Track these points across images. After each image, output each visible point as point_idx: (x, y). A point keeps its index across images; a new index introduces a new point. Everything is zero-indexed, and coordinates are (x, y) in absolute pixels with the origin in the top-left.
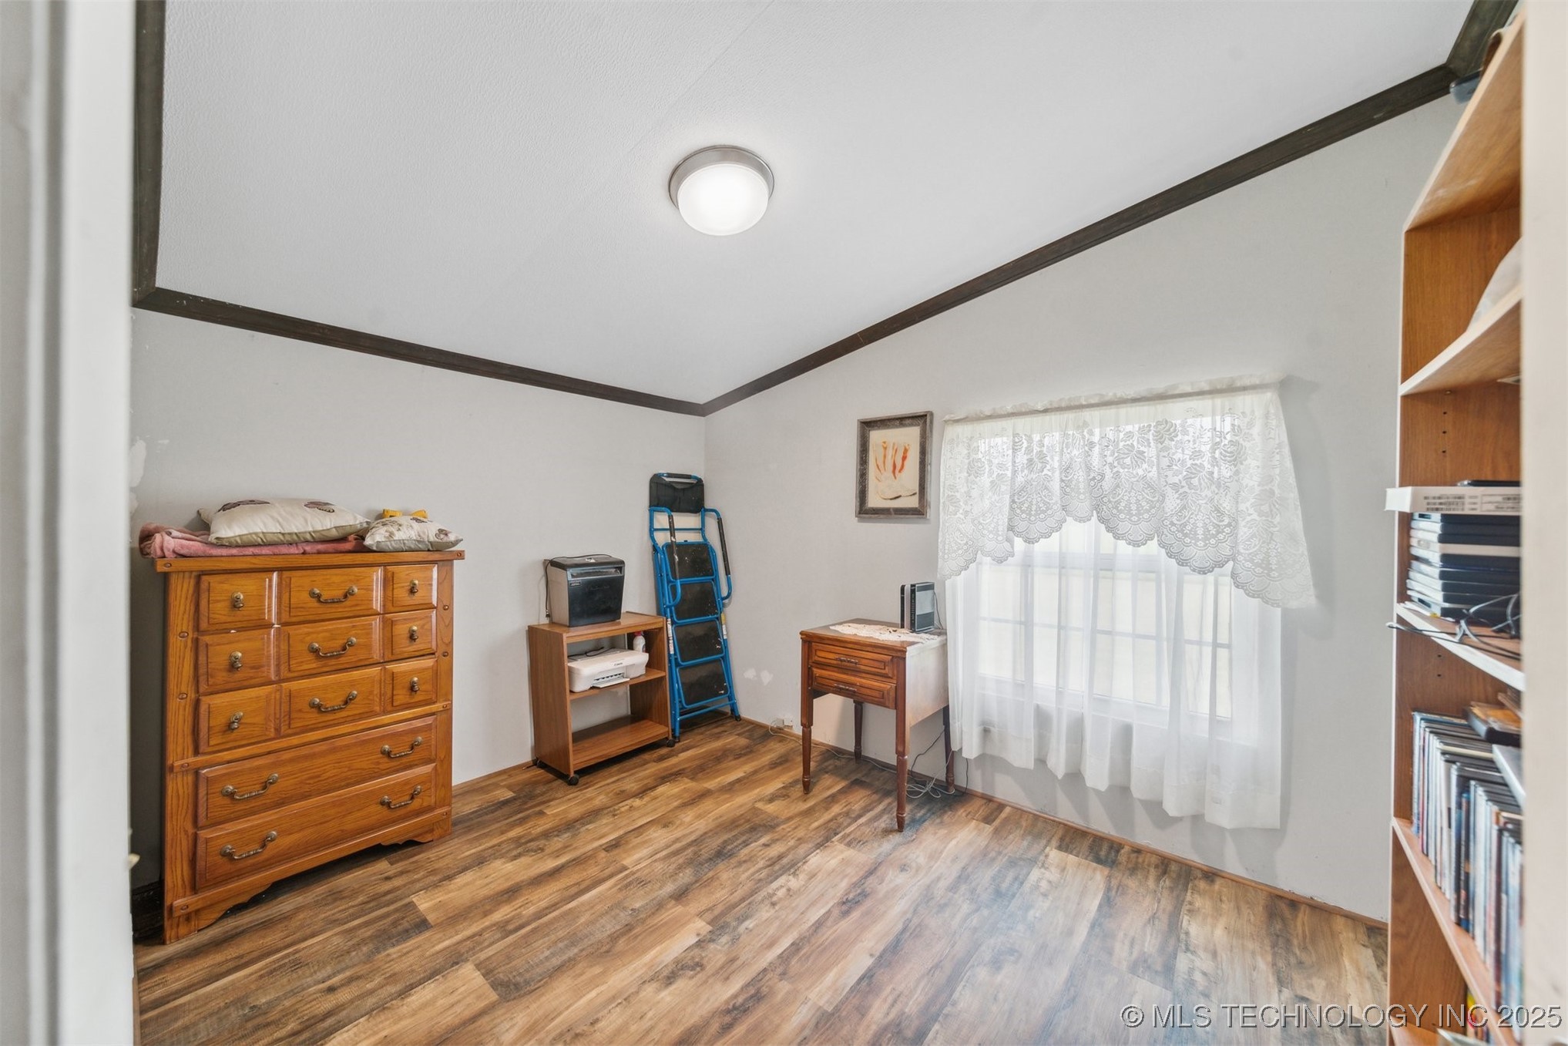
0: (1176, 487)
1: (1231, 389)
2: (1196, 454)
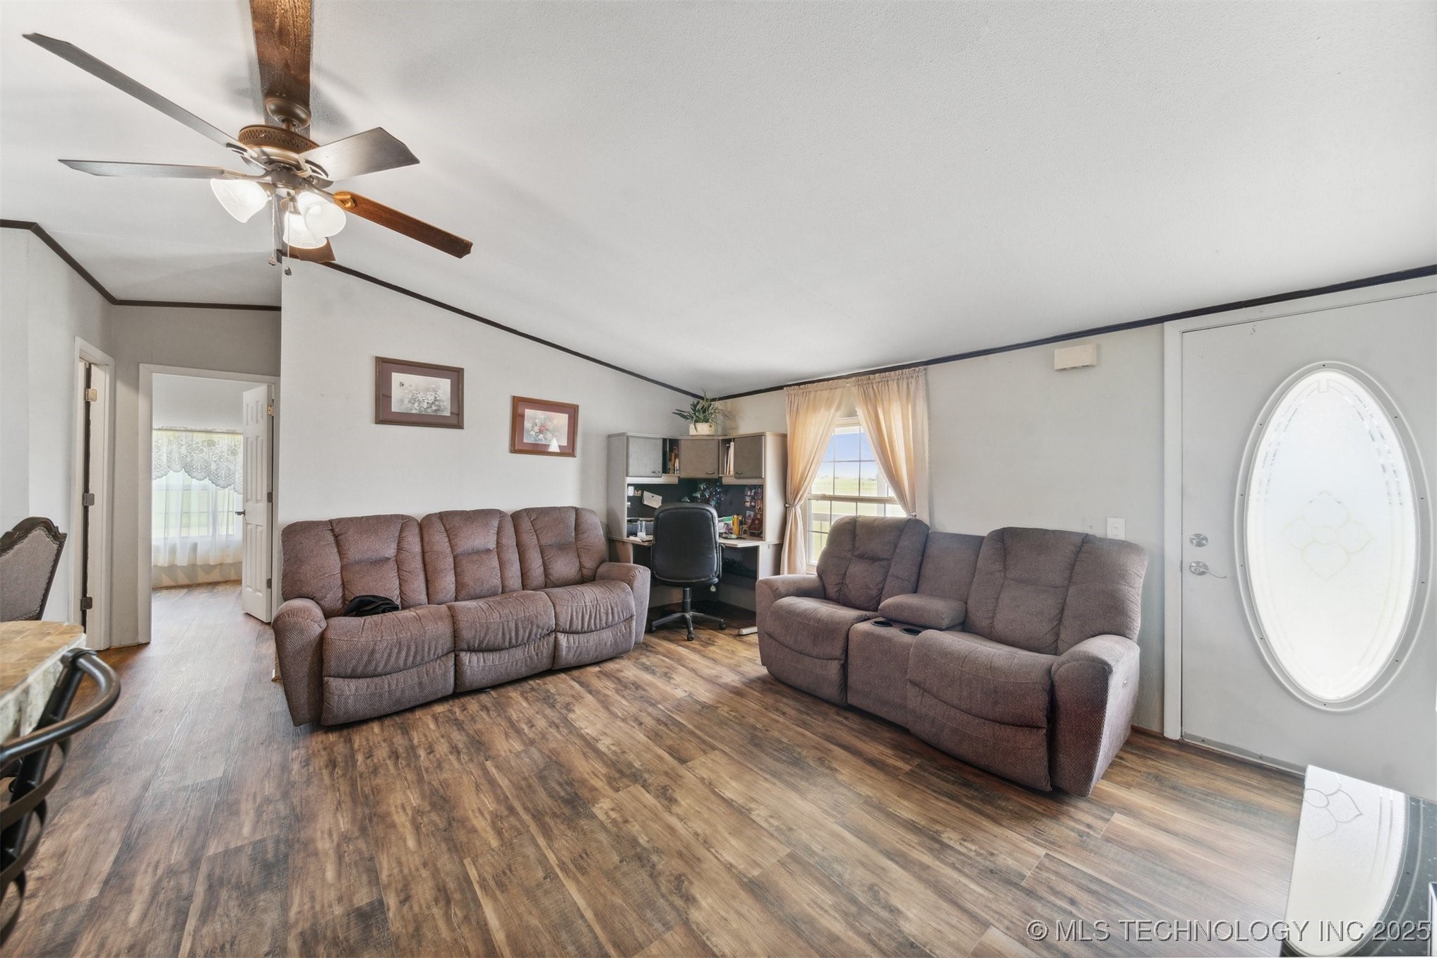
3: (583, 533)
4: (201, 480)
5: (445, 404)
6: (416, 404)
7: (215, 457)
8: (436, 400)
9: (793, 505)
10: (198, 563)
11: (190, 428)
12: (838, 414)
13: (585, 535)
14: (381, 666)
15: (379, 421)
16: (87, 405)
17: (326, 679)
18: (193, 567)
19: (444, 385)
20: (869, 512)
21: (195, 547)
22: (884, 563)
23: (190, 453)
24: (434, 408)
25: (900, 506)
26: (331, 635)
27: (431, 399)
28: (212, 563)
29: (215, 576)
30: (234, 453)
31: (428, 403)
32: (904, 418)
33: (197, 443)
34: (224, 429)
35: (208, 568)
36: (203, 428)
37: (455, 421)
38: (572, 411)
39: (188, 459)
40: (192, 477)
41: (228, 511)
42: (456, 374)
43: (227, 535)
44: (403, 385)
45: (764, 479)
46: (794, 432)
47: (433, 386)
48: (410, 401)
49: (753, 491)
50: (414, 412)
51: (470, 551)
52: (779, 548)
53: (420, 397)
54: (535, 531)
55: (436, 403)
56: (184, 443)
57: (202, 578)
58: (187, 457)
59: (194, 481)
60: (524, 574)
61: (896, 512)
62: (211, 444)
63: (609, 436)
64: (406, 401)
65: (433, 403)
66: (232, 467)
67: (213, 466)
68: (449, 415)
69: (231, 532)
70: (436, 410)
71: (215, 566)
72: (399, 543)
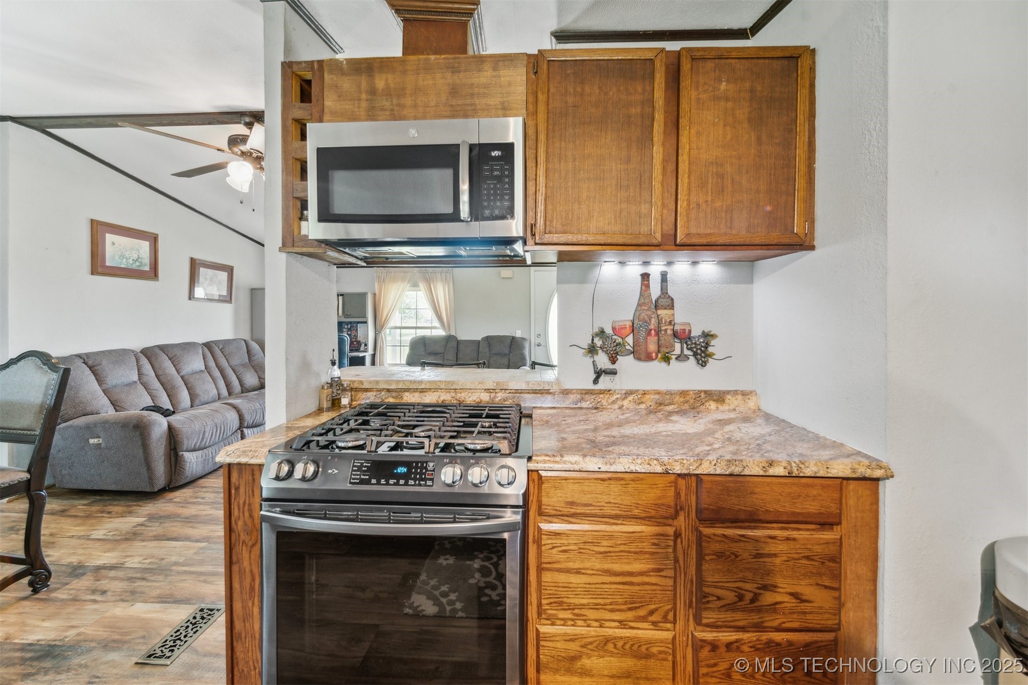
3: (254, 356)
5: (145, 261)
6: (124, 260)
8: (139, 258)
9: (380, 332)
12: (409, 285)
13: (256, 357)
14: (198, 444)
15: (94, 272)
17: (181, 453)
19: (144, 247)
20: (426, 333)
22: (441, 355)
24: (137, 264)
25: (442, 330)
26: (176, 424)
27: (135, 256)
31: (133, 260)
32: (444, 291)
37: (153, 273)
38: (230, 270)
42: (154, 239)
44: (114, 244)
45: (367, 318)
46: (380, 293)
47: (137, 246)
48: (119, 258)
49: (349, 325)
50: (123, 266)
51: (190, 373)
52: (374, 356)
53: (127, 254)
54: (225, 356)
55: (139, 260)
60: (228, 385)
61: (440, 333)
63: (252, 290)
64: (117, 258)
65: (137, 260)
68: (148, 270)
70: (139, 266)
72: (139, 370)
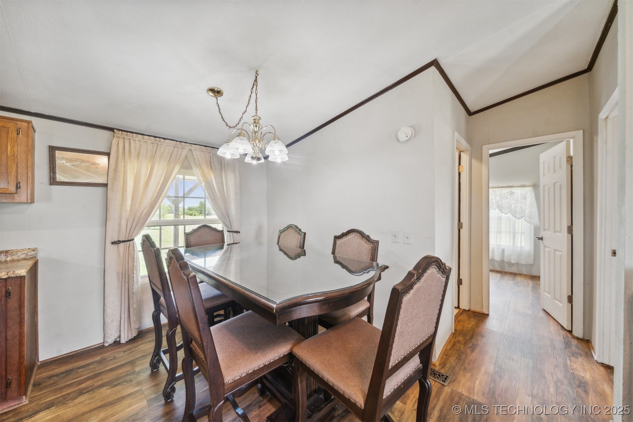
0: (514, 204)
1: (524, 186)
2: (518, 198)
4: (506, 214)
7: (514, 201)
10: (506, 260)
11: (500, 186)
16: (459, 173)
18: (502, 262)
21: (503, 251)
23: (501, 199)
28: (513, 262)
29: (514, 270)
30: (525, 198)
33: (504, 194)
34: (519, 184)
35: (510, 264)
36: (507, 185)
39: (500, 203)
40: (502, 213)
41: (522, 233)
43: (521, 246)
56: (497, 194)
57: (507, 269)
58: (499, 201)
59: (503, 215)
62: (512, 193)
66: (523, 206)
67: (513, 206)
69: (523, 245)
71: (514, 264)
